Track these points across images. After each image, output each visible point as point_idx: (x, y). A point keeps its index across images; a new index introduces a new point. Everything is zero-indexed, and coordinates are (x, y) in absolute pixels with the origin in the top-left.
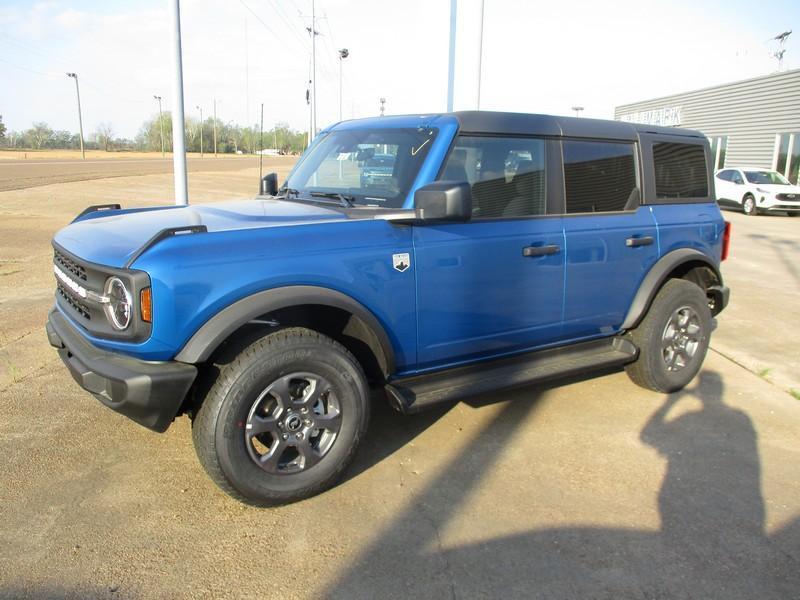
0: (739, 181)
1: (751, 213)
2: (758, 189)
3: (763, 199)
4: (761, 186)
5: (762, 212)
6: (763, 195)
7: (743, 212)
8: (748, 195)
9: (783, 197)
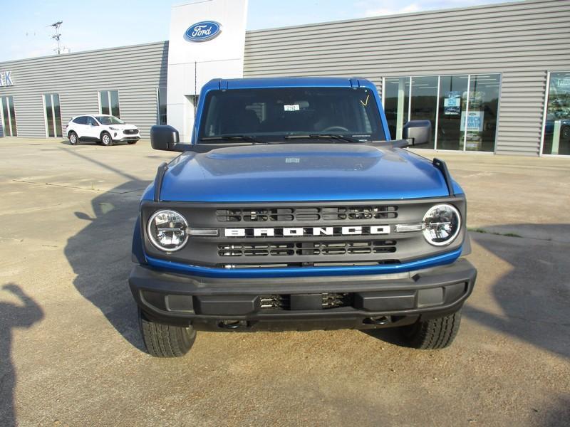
0: (94, 124)
1: (109, 145)
2: (111, 128)
3: (115, 135)
4: (111, 126)
5: (116, 143)
6: (114, 131)
7: (104, 145)
8: (104, 132)
9: (127, 132)
